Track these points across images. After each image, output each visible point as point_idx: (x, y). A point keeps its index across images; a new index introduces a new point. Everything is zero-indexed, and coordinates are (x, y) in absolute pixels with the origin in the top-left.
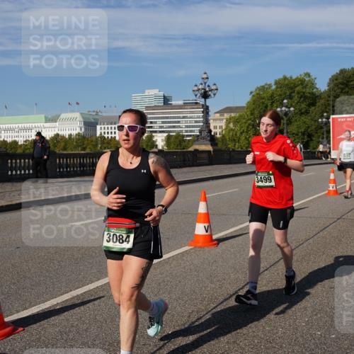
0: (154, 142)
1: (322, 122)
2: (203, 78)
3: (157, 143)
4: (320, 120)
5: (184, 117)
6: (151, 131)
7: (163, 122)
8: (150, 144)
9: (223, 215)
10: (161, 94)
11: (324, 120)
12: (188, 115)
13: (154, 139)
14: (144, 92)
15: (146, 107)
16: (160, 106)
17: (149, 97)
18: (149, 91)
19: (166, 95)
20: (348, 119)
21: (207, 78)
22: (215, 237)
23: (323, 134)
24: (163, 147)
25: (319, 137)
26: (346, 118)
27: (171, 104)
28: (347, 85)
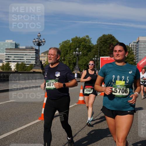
0: (10, 67)
3: (12, 67)
6: (8, 61)
7: (15, 57)
8: (8, 67)
10: (14, 42)
13: (10, 65)
15: (6, 49)
16: (13, 49)
17: (8, 43)
24: (14, 69)
27: (19, 48)
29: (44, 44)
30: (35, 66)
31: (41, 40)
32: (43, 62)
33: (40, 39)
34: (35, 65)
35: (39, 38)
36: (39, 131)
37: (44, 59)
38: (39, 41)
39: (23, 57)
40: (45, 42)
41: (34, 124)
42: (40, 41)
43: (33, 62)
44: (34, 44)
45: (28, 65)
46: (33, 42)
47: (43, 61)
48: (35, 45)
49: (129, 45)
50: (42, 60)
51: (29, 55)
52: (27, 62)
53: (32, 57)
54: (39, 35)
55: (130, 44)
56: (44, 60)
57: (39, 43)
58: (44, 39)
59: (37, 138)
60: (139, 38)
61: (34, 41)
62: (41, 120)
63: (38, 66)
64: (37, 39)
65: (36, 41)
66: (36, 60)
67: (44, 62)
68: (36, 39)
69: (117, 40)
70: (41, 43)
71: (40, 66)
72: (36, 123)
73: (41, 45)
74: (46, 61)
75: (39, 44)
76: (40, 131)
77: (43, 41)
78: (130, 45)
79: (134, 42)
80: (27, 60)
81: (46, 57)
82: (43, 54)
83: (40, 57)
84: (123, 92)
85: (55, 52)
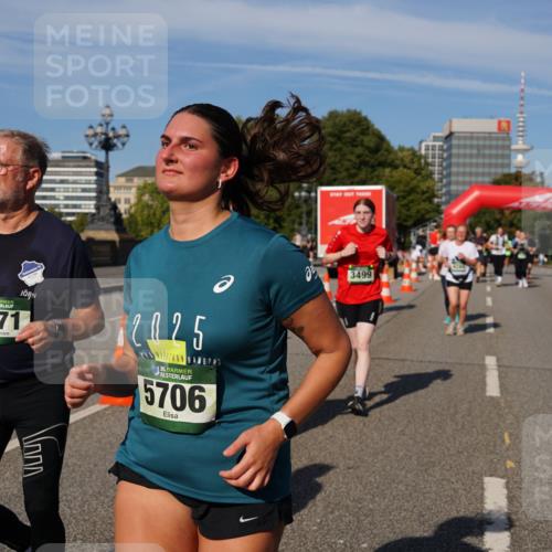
1: (300, 197)
4: (297, 194)
5: (62, 182)
11: (304, 194)
12: (71, 178)
20: (347, 194)
23: (300, 217)
25: (293, 222)
26: (343, 192)
28: (339, 138)
29: (124, 144)
30: (92, 222)
31: (113, 129)
32: (122, 207)
33: (110, 126)
34: (93, 215)
35: (107, 124)
36: (99, 441)
37: (127, 196)
38: (106, 134)
39: (53, 190)
40: (127, 136)
41: (84, 418)
42: (111, 134)
43: (89, 207)
44: (91, 144)
45: (69, 219)
46: (87, 136)
47: (123, 201)
48: (94, 146)
49: (416, 148)
50: (119, 200)
51: (75, 182)
52: (66, 206)
53: (84, 190)
54: (107, 111)
55: (423, 145)
56: (127, 201)
57: (108, 139)
58: (124, 127)
59: (92, 466)
60: (451, 122)
61: (90, 132)
62: (107, 406)
63: (103, 219)
64: (101, 125)
65: (95, 135)
66: (98, 198)
67: (127, 206)
68: (95, 126)
69: (377, 130)
70: (115, 141)
71: (112, 220)
72: (89, 416)
73: (115, 145)
74: (133, 201)
75: (107, 145)
76: (104, 441)
77: (122, 132)
78: (420, 149)
79: (434, 137)
80: (67, 198)
81: (134, 190)
82: (122, 180)
83: (112, 189)
84: (178, 404)
85: (14, 151)
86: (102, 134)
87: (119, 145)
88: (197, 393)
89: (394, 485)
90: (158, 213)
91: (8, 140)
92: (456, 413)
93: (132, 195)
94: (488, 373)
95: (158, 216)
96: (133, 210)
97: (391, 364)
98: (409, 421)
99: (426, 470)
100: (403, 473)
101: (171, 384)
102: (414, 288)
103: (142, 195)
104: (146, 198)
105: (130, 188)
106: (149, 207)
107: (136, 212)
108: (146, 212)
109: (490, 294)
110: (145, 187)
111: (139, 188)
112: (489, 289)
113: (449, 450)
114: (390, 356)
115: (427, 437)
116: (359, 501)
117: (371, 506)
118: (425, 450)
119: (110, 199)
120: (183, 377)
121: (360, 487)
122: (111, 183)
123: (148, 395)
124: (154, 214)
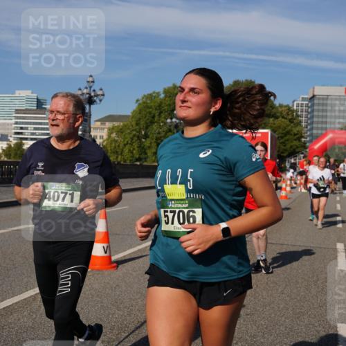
2: (88, 82)
7: (35, 129)
9: (117, 234)
10: (35, 96)
13: (24, 148)
14: (14, 93)
15: (16, 110)
16: (33, 110)
17: (20, 98)
18: (21, 92)
19: (40, 98)
21: (93, 82)
22: (113, 258)
27: (45, 108)
29: (101, 101)
31: (94, 91)
32: (99, 141)
33: (92, 89)
35: (91, 87)
37: (102, 134)
38: (90, 94)
40: (103, 95)
42: (93, 94)
47: (98, 137)
50: (96, 136)
54: (91, 79)
55: (295, 103)
56: (101, 137)
57: (90, 97)
58: (101, 89)
60: (314, 88)
64: (86, 88)
65: (83, 94)
67: (101, 141)
68: (82, 88)
70: (95, 98)
73: (95, 101)
75: (90, 101)
77: (99, 92)
78: (293, 106)
79: (302, 98)
81: (106, 130)
82: (99, 123)
83: (92, 129)
84: (181, 221)
85: (68, 106)
86: (87, 94)
87: (98, 101)
88: (191, 214)
89: (277, 327)
90: (121, 146)
91: (65, 99)
92: (318, 280)
93: (105, 133)
94: (338, 254)
95: (121, 148)
96: (105, 144)
97: (274, 246)
98: (286, 285)
99: (298, 318)
100: (283, 319)
101: (177, 210)
102: (288, 197)
103: (112, 133)
104: (114, 135)
105: (104, 129)
106: (116, 141)
107: (107, 144)
108: (113, 145)
109: (339, 202)
110: (113, 128)
111: (109, 129)
112: (338, 198)
113: (313, 304)
114: (273, 242)
115: (299, 295)
116: (254, 336)
117: (262, 340)
118: (298, 304)
119: (91, 136)
120: (184, 206)
121: (255, 327)
122: (92, 126)
123: (166, 219)
124: (119, 146)
